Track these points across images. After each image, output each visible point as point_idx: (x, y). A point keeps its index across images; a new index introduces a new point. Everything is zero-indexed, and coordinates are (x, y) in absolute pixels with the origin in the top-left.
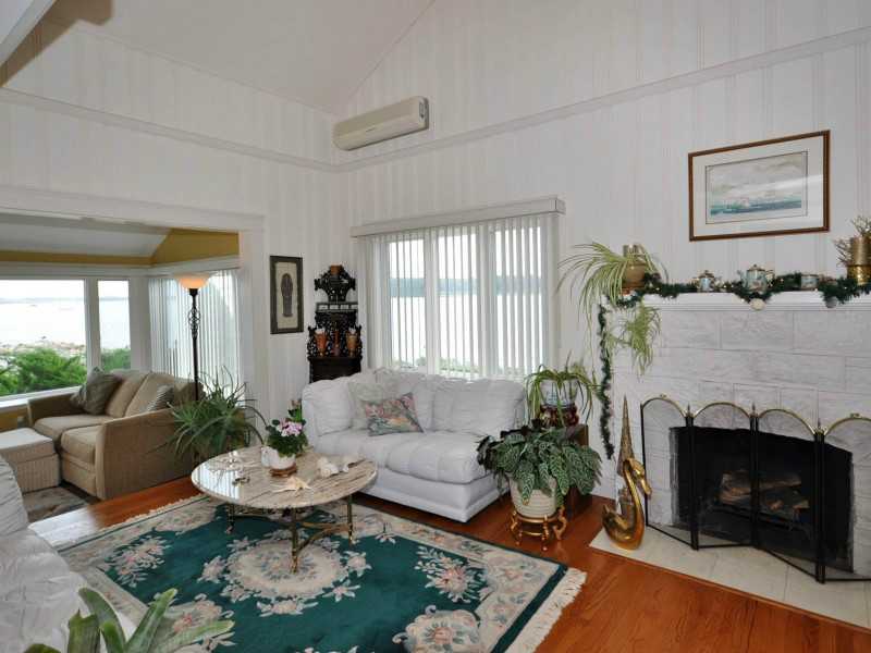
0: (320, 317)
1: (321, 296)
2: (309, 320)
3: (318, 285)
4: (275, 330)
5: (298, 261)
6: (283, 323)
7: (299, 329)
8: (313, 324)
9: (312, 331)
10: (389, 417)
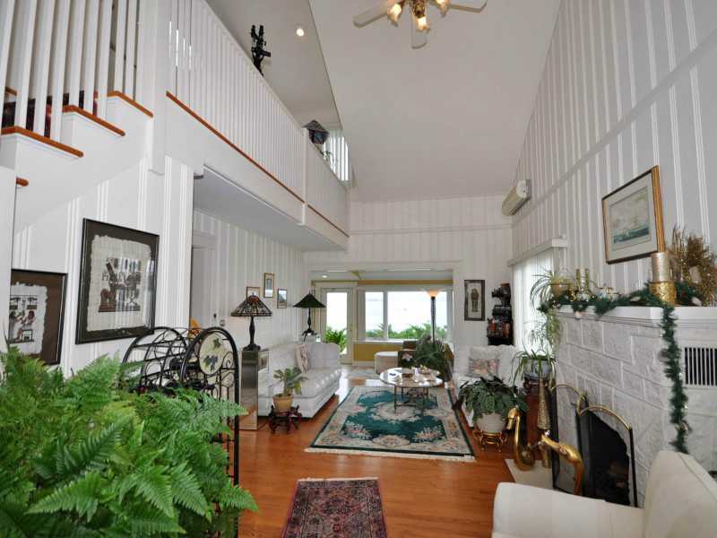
0: (495, 313)
1: (498, 301)
2: (489, 314)
3: (494, 295)
4: (467, 318)
5: (483, 282)
6: (471, 315)
7: (482, 319)
8: (491, 317)
9: (490, 321)
10: (476, 368)
